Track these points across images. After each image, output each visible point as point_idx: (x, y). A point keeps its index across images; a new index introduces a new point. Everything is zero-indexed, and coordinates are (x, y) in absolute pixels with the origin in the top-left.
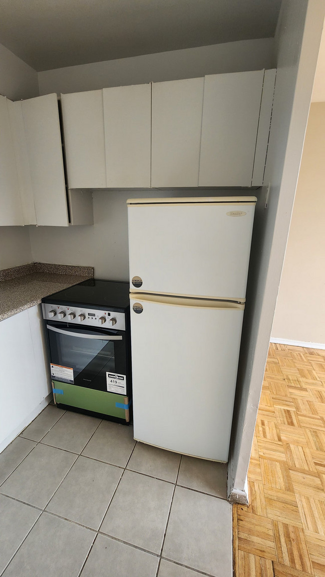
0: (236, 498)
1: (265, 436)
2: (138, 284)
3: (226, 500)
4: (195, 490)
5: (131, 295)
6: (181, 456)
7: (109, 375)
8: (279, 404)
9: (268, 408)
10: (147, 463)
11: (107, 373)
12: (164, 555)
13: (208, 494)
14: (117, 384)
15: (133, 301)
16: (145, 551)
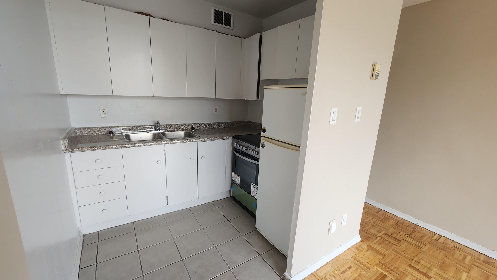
0: (285, 279)
1: (343, 273)
2: (264, 132)
3: (280, 277)
4: (267, 263)
5: (261, 138)
6: (274, 248)
7: (253, 185)
8: (382, 268)
9: (367, 264)
10: (254, 240)
11: (252, 183)
12: (232, 270)
13: (272, 269)
14: (255, 192)
15: (262, 141)
16: (226, 264)
